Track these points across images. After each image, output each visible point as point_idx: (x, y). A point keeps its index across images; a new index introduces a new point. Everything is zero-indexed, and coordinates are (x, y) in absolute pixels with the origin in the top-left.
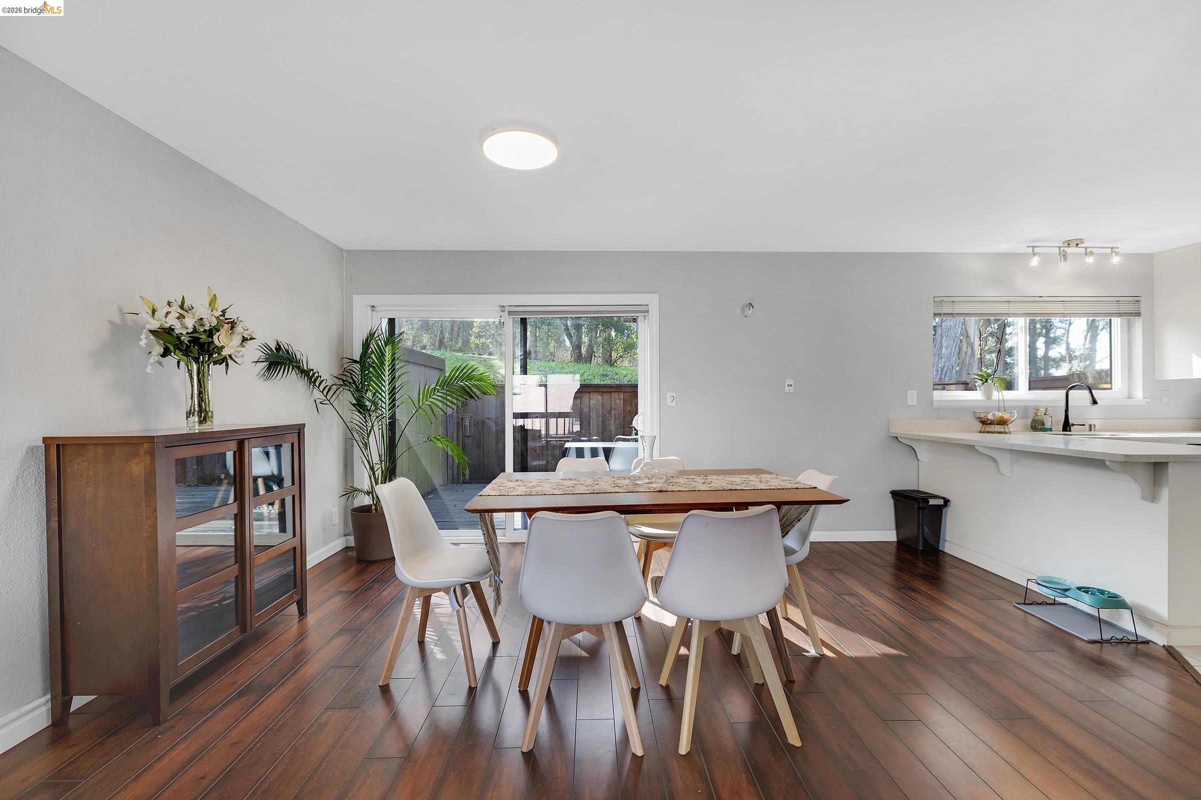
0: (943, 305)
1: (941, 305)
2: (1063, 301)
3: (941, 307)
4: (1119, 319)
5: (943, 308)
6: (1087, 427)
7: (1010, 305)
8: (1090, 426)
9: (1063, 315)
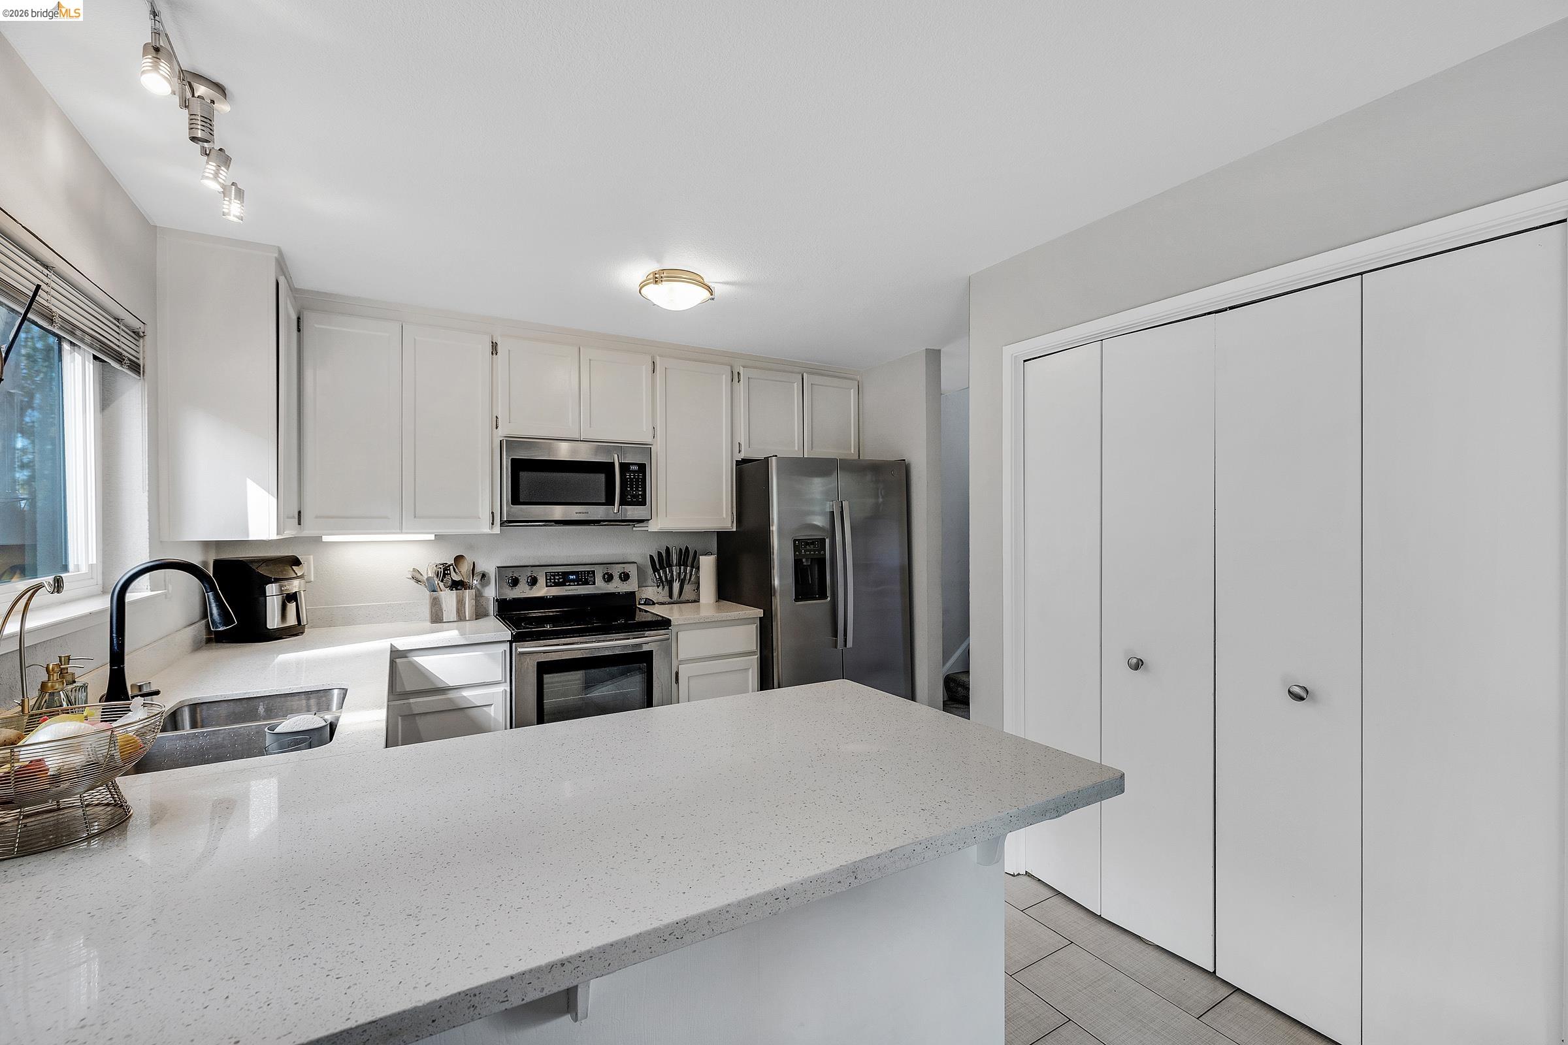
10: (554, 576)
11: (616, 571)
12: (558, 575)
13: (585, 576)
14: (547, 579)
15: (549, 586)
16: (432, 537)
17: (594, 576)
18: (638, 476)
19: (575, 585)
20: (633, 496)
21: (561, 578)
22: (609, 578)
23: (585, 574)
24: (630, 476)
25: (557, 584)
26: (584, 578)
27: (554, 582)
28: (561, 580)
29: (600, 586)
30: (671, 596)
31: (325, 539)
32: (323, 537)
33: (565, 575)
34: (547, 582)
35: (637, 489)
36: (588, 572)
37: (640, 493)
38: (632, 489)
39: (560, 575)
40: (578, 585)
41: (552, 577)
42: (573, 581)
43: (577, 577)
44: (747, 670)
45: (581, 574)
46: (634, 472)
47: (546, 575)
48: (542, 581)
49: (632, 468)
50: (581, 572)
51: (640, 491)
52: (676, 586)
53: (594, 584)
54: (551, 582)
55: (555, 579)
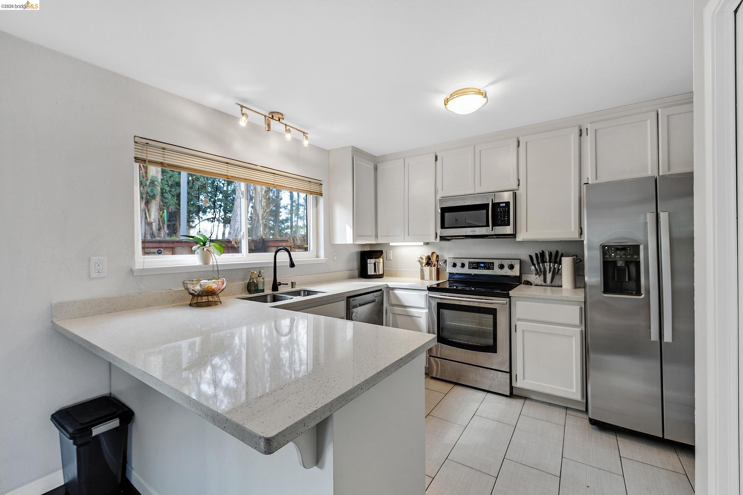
0: (148, 150)
1: (145, 149)
2: (274, 174)
3: (145, 152)
4: (311, 196)
5: (148, 152)
6: (290, 284)
7: (229, 167)
8: (292, 283)
9: (274, 186)
10: (473, 264)
11: (506, 263)
12: (475, 264)
13: (488, 265)
14: (469, 265)
15: (470, 269)
16: (422, 244)
17: (493, 265)
18: (505, 209)
19: (483, 269)
20: (503, 221)
21: (476, 265)
22: (502, 267)
23: (488, 264)
24: (500, 210)
25: (474, 268)
26: (489, 266)
27: (473, 267)
28: (476, 266)
29: (497, 271)
30: (545, 281)
31: (391, 244)
32: (390, 243)
33: (478, 263)
34: (469, 267)
35: (504, 217)
36: (491, 263)
37: (506, 219)
38: (501, 216)
39: (476, 264)
40: (484, 269)
41: (472, 264)
42: (482, 267)
43: (485, 265)
44: (571, 337)
45: (487, 264)
46: (503, 207)
47: (469, 263)
48: (467, 265)
49: (501, 205)
50: (487, 262)
51: (506, 218)
52: (549, 276)
53: (493, 269)
54: (471, 266)
55: (473, 265)
